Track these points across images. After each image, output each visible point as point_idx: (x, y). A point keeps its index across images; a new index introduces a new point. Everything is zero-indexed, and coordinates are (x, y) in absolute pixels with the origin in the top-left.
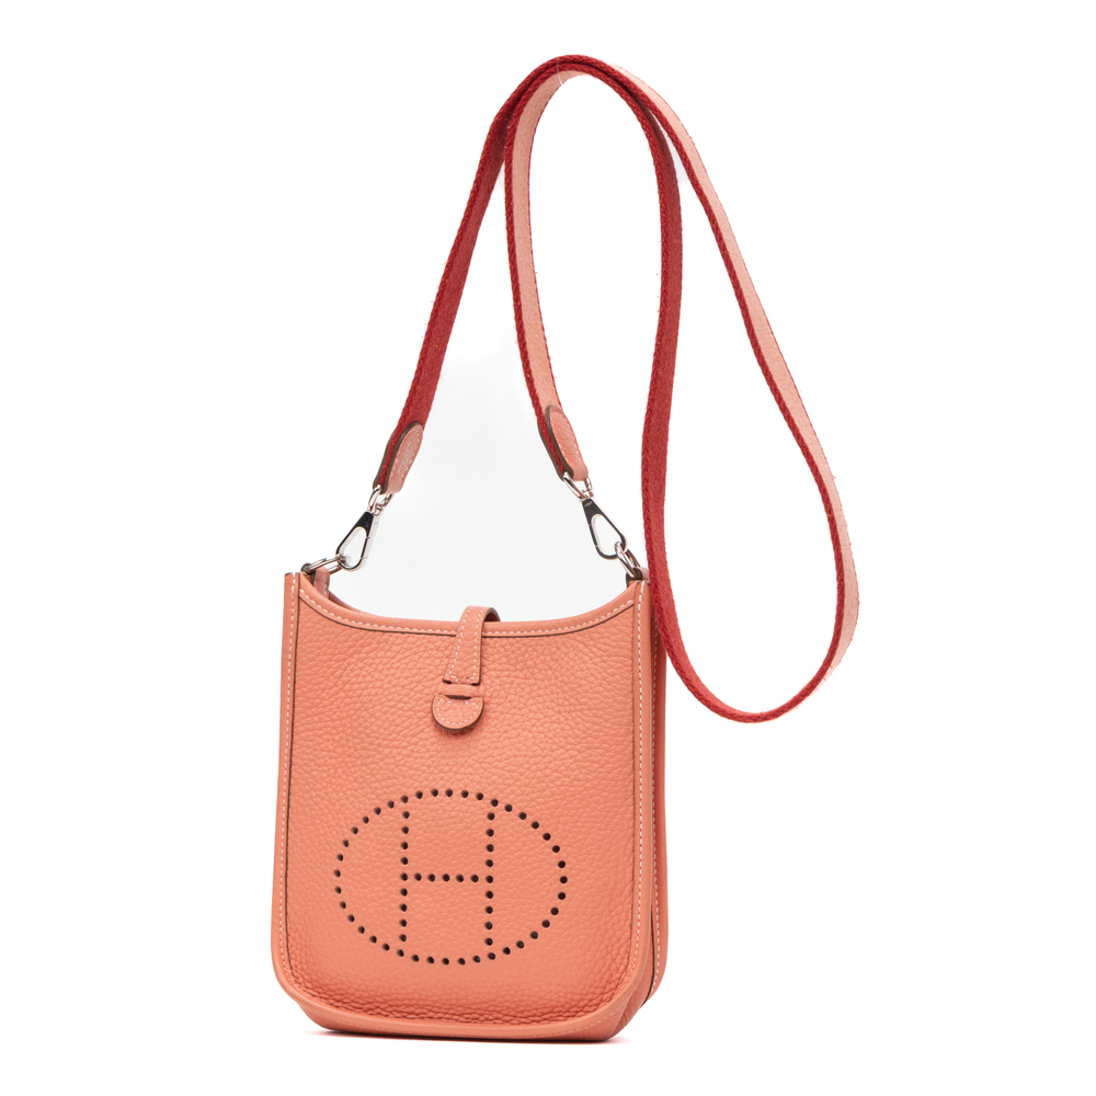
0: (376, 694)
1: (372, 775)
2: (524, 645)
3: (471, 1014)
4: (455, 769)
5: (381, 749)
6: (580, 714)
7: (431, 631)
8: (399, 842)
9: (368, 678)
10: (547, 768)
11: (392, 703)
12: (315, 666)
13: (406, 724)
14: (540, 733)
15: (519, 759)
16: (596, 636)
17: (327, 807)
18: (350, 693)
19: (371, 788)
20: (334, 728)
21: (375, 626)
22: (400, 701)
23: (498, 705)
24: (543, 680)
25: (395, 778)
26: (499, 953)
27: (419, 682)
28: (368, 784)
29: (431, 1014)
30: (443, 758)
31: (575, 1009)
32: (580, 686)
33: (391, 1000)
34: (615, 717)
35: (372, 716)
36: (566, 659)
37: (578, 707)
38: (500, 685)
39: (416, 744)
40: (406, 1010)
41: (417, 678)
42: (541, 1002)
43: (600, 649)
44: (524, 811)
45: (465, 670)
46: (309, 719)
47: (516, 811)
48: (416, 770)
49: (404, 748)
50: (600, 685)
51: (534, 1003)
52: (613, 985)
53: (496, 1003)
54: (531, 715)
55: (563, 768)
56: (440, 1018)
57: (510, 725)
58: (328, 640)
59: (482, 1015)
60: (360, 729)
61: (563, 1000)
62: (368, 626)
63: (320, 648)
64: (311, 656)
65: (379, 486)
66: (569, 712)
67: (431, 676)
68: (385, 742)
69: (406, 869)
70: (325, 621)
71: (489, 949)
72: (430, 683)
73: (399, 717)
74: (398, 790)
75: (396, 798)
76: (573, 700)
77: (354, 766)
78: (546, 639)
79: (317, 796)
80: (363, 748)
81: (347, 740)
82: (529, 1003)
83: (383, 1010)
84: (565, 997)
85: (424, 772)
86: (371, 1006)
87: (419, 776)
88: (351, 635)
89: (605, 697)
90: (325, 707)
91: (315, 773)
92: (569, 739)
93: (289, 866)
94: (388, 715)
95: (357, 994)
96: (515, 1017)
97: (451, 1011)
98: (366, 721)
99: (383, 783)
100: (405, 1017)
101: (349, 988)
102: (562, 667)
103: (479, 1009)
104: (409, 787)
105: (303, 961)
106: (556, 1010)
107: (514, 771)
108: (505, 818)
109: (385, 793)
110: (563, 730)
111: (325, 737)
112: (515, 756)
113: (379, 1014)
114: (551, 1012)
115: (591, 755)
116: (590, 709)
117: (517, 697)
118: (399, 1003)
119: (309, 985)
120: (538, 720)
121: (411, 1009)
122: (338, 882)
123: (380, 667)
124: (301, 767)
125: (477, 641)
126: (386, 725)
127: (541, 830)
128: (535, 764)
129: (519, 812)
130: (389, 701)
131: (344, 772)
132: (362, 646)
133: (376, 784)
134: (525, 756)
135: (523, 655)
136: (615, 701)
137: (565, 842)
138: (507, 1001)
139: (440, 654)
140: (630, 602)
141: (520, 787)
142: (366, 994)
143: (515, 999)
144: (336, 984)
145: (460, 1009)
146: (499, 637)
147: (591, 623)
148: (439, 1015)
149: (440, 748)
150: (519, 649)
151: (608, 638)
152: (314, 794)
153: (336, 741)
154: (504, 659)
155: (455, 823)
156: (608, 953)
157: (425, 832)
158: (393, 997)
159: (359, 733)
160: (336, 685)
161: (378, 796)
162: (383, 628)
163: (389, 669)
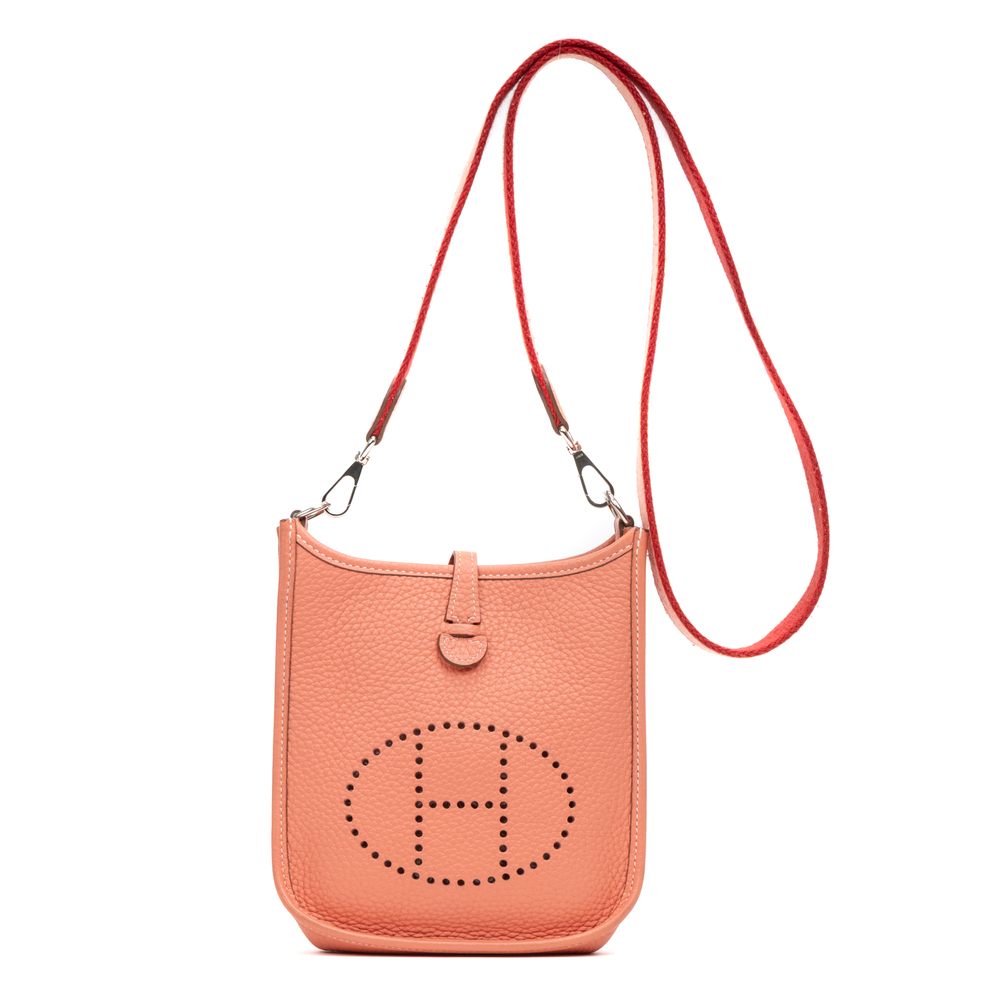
0: (379, 634)
1: (380, 709)
2: (519, 587)
3: (477, 931)
4: (465, 703)
5: (388, 685)
6: (582, 651)
7: (426, 574)
8: (414, 772)
9: (369, 618)
10: (553, 701)
11: (397, 642)
12: (314, 607)
13: (413, 661)
14: (543, 668)
15: (527, 693)
16: (594, 578)
17: (332, 740)
18: (351, 632)
19: (380, 722)
20: (335, 665)
21: (372, 570)
22: (405, 639)
23: (499, 642)
24: (540, 620)
25: (405, 712)
26: (513, 874)
27: (421, 622)
28: (377, 718)
29: (438, 933)
30: (452, 693)
31: (577, 924)
32: (580, 625)
33: (400, 920)
34: (617, 653)
35: (377, 654)
36: (563, 600)
37: (579, 644)
38: (499, 624)
39: (424, 680)
40: (413, 930)
41: (420, 618)
42: (548, 918)
43: (599, 591)
44: (534, 741)
45: (465, 610)
46: (307, 657)
47: (527, 741)
48: (427, 704)
49: (413, 683)
50: (601, 624)
51: (541, 919)
52: (612, 901)
53: (504, 920)
54: (533, 652)
55: (569, 701)
56: (447, 936)
57: (512, 662)
58: (326, 582)
59: (488, 932)
60: (364, 666)
61: (568, 916)
62: (364, 569)
63: (318, 590)
64: (309, 597)
65: (373, 438)
66: (571, 649)
67: (433, 616)
68: (392, 678)
69: (420, 797)
70: (323, 565)
71: (504, 870)
72: (432, 623)
73: (405, 654)
74: (410, 723)
75: (408, 731)
76: (573, 638)
77: (360, 701)
78: (541, 581)
79: (320, 730)
80: (369, 685)
81: (350, 677)
82: (537, 919)
83: (389, 930)
84: (571, 913)
85: (435, 706)
86: (377, 927)
87: (431, 710)
88: (348, 578)
89: (607, 635)
90: (324, 645)
91: (316, 708)
92: (572, 674)
93: (290, 796)
94: (393, 653)
95: (365, 916)
96: (520, 933)
97: (459, 930)
98: (370, 659)
99: (394, 717)
100: (411, 936)
101: (358, 910)
102: (560, 608)
103: (487, 926)
104: (420, 721)
105: (307, 886)
106: (560, 925)
107: (523, 704)
108: (517, 748)
109: (396, 726)
110: (565, 665)
111: (326, 674)
112: (522, 691)
113: (385, 934)
114: (556, 927)
115: (595, 689)
116: (592, 646)
117: (516, 636)
118: (408, 923)
119: (313, 908)
120: (540, 656)
121: (419, 928)
122: (348, 810)
123: (380, 607)
124: (300, 703)
125: (474, 583)
126: (392, 662)
127: (550, 759)
128: (542, 697)
129: (529, 742)
130: (393, 640)
131: (349, 707)
132: (360, 588)
133: (386, 718)
134: (532, 690)
135: (518, 597)
136: (616, 638)
137: (572, 770)
138: (515, 918)
139: (438, 596)
140: (629, 547)
141: (529, 719)
142: (374, 916)
143: (524, 916)
144: (343, 907)
145: (468, 927)
146: (493, 580)
147: (589, 567)
148: (446, 933)
149: (448, 683)
150: (514, 591)
151: (607, 580)
152: (316, 727)
153: (338, 678)
154: (500, 600)
155: (469, 753)
156: (610, 871)
157: (440, 762)
158: (402, 917)
159: (363, 670)
160: (335, 625)
161: (388, 730)
162: (380, 571)
163: (389, 610)
